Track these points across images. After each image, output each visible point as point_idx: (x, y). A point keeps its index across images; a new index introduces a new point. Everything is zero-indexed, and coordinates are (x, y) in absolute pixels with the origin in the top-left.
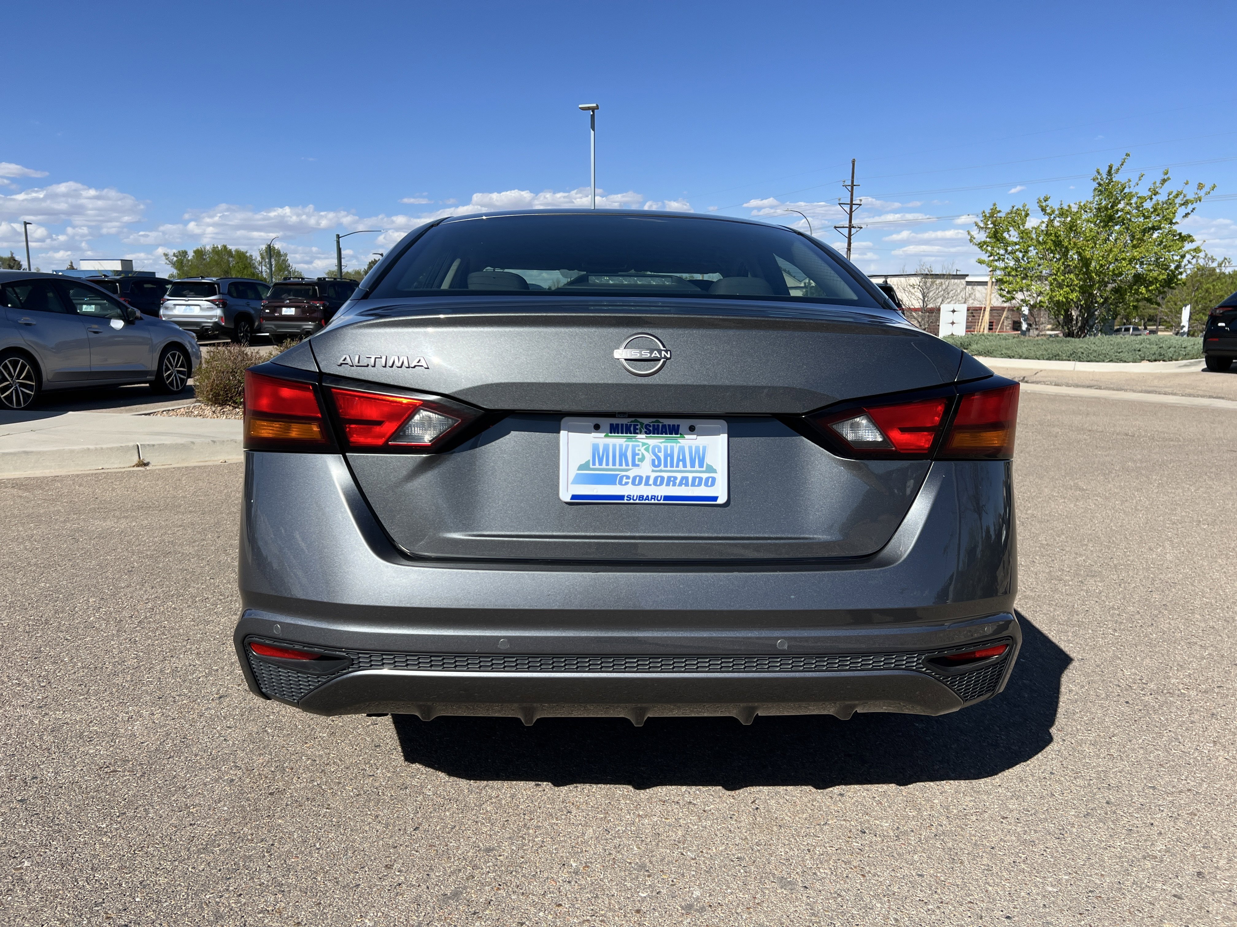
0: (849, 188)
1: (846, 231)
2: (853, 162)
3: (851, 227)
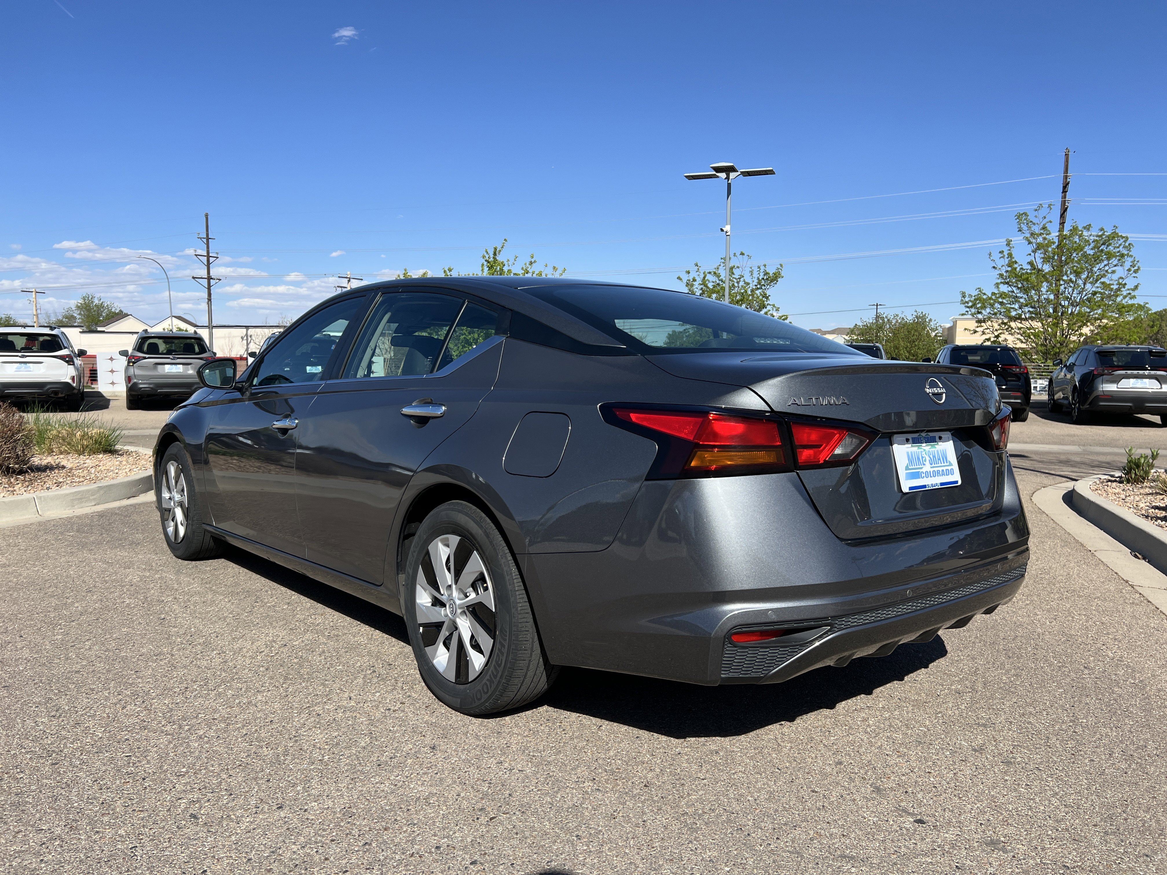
0: (205, 240)
1: (205, 282)
2: (207, 216)
3: (209, 278)
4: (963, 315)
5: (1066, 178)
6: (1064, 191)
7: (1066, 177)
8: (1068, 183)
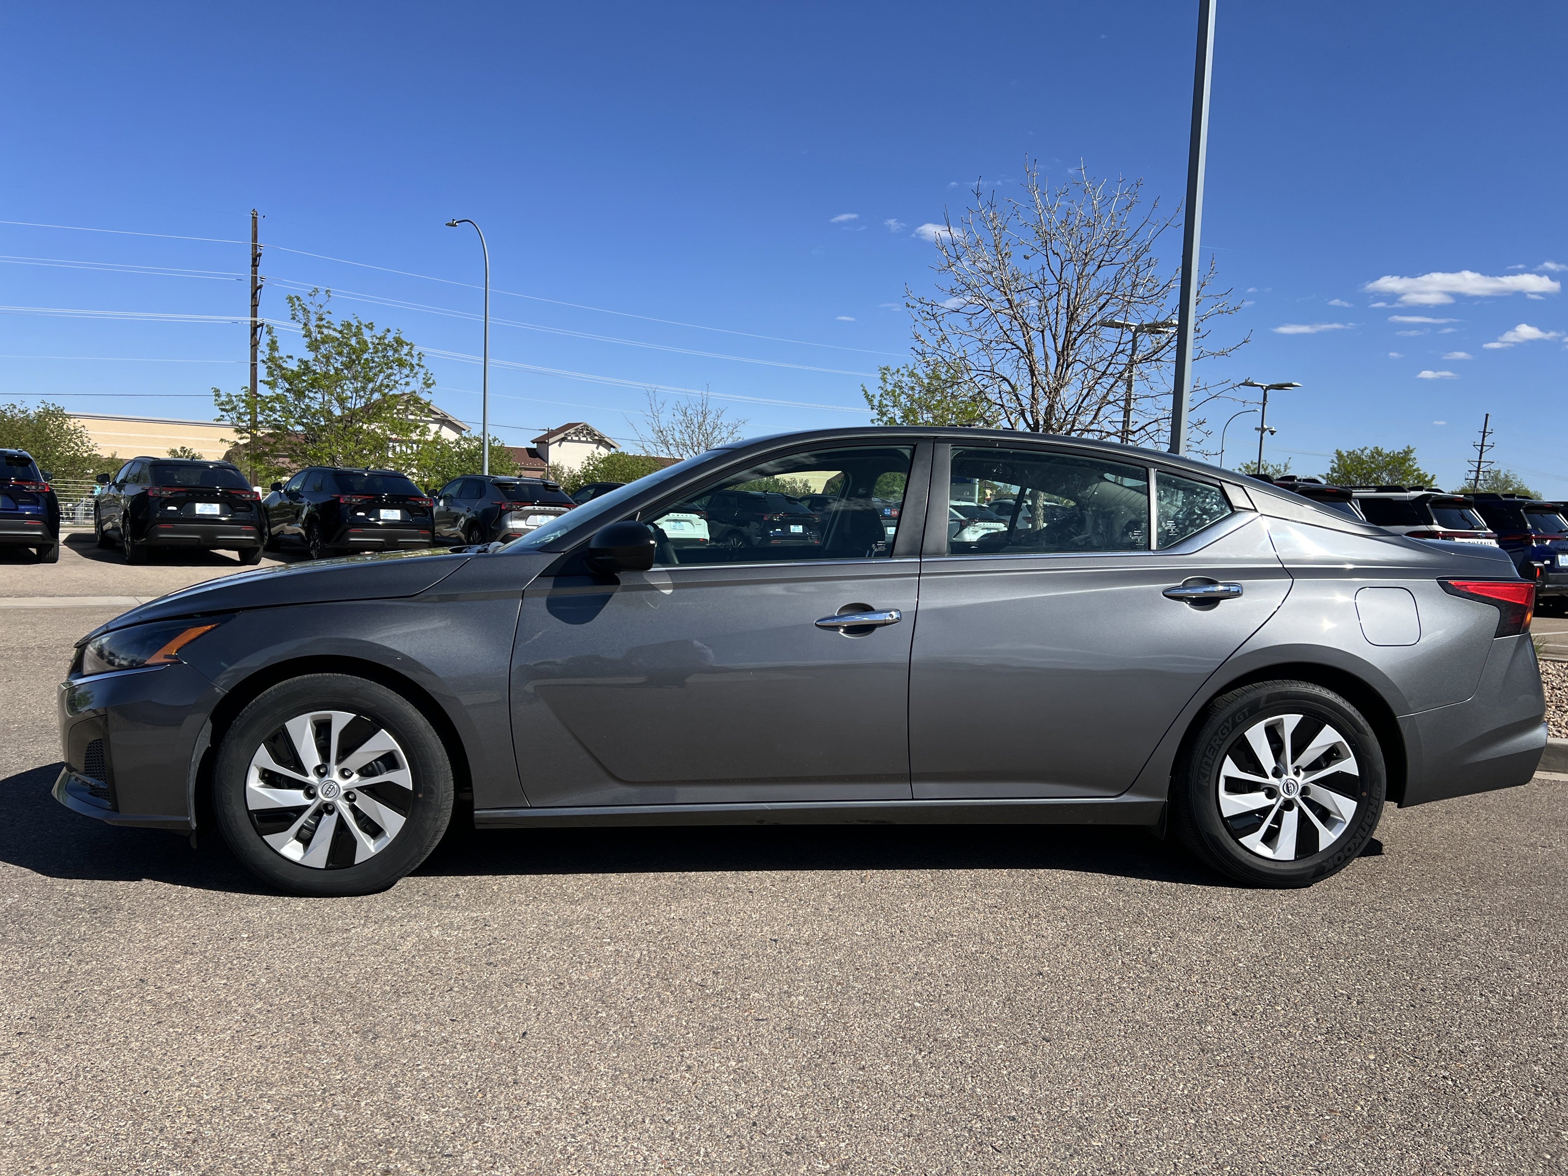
4: (218, 420)
5: (256, 249)
6: (255, 265)
7: (255, 247)
8: (260, 255)
